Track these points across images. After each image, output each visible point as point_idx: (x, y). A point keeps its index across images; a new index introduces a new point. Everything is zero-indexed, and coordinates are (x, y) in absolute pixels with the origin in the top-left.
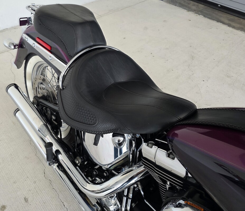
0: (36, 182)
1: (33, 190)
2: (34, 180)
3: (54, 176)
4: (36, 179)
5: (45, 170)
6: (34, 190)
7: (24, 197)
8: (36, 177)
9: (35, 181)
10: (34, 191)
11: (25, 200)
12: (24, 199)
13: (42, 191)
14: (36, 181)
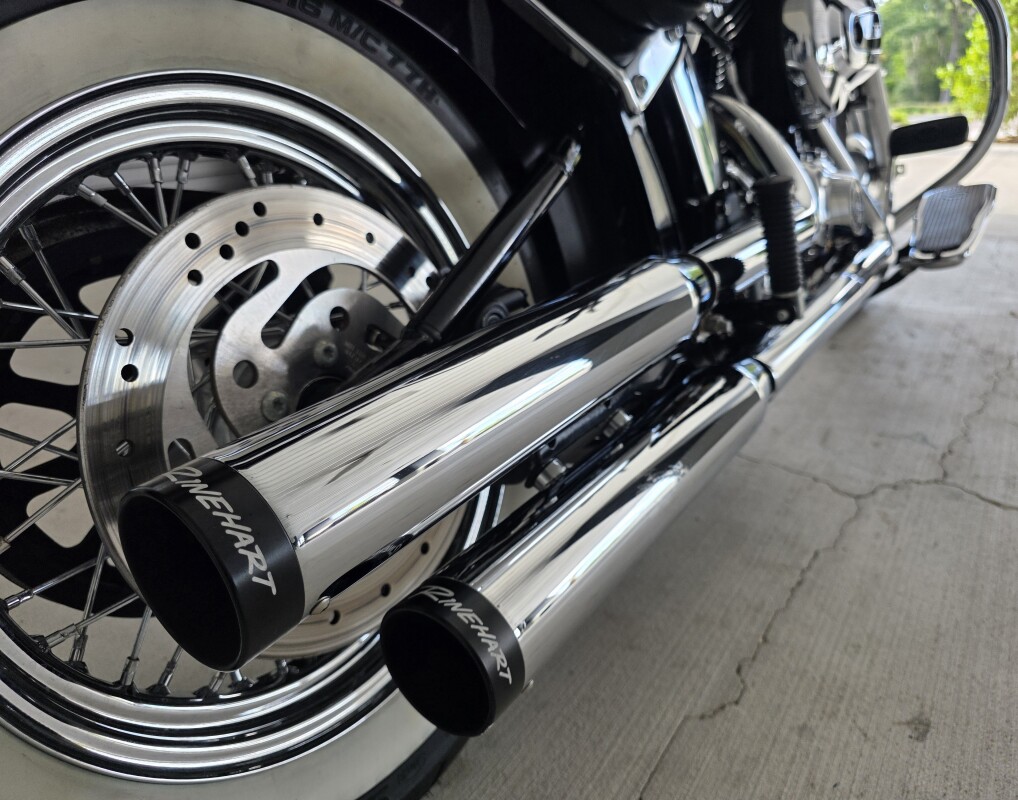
0: (801, 723)
1: (850, 722)
2: (798, 745)
3: (707, 661)
4: (784, 731)
5: (702, 717)
6: (842, 713)
7: (921, 745)
8: (775, 740)
9: (800, 735)
10: (848, 714)
11: (927, 731)
12: (928, 742)
13: (819, 680)
14: (791, 729)
